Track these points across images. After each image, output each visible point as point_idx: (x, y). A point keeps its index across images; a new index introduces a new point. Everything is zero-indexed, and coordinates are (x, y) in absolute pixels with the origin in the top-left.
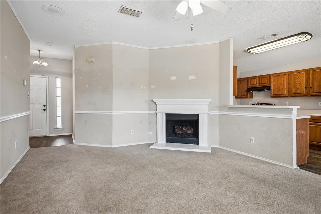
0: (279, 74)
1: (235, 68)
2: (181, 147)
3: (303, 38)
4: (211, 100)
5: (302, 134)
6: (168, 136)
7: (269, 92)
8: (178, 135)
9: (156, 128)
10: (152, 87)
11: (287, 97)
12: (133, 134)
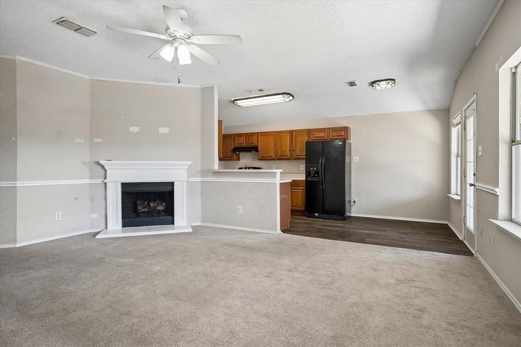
0: (266, 134)
1: (220, 122)
2: (148, 230)
3: (288, 98)
4: (191, 162)
5: (285, 198)
6: (126, 218)
7: (257, 153)
8: (141, 215)
9: (105, 207)
10: (97, 141)
11: (274, 159)
12: (60, 219)
